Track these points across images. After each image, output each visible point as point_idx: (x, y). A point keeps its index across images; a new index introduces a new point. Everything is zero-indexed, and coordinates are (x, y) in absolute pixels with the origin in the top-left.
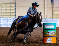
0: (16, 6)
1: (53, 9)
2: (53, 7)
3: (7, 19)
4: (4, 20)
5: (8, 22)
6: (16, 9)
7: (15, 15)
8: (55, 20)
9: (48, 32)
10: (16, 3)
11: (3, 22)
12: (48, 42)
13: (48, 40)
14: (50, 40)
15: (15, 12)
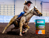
0: (15, 7)
1: (42, 9)
2: (42, 8)
3: (8, 16)
4: (6, 18)
5: (9, 19)
6: (15, 9)
7: (15, 14)
8: (43, 18)
9: (39, 26)
10: (15, 5)
11: (5, 19)
12: (39, 33)
13: (39, 32)
14: (41, 32)
15: (15, 12)
